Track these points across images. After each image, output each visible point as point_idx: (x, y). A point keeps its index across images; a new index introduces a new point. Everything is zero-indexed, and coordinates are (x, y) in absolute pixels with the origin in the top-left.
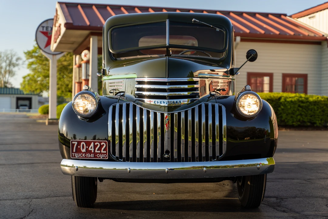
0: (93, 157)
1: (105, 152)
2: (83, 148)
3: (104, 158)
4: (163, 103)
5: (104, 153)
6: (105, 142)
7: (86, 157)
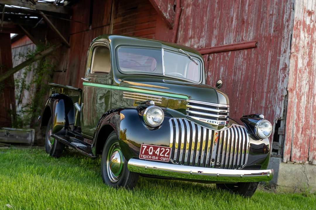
0: (157, 160)
2: (151, 151)
3: (166, 160)
4: (214, 122)
5: (167, 157)
6: (170, 149)
7: (152, 159)
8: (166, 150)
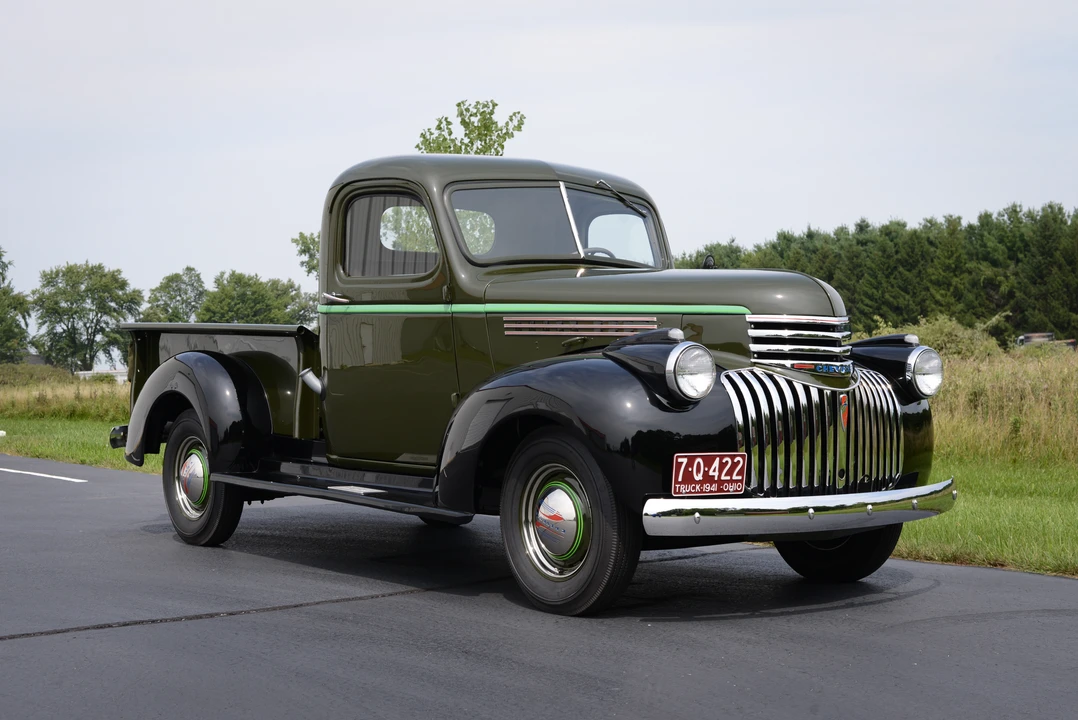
0: (715, 492)
1: (740, 478)
2: (698, 471)
3: (737, 491)
5: (737, 481)
6: (743, 456)
7: (702, 491)
8: (736, 461)
